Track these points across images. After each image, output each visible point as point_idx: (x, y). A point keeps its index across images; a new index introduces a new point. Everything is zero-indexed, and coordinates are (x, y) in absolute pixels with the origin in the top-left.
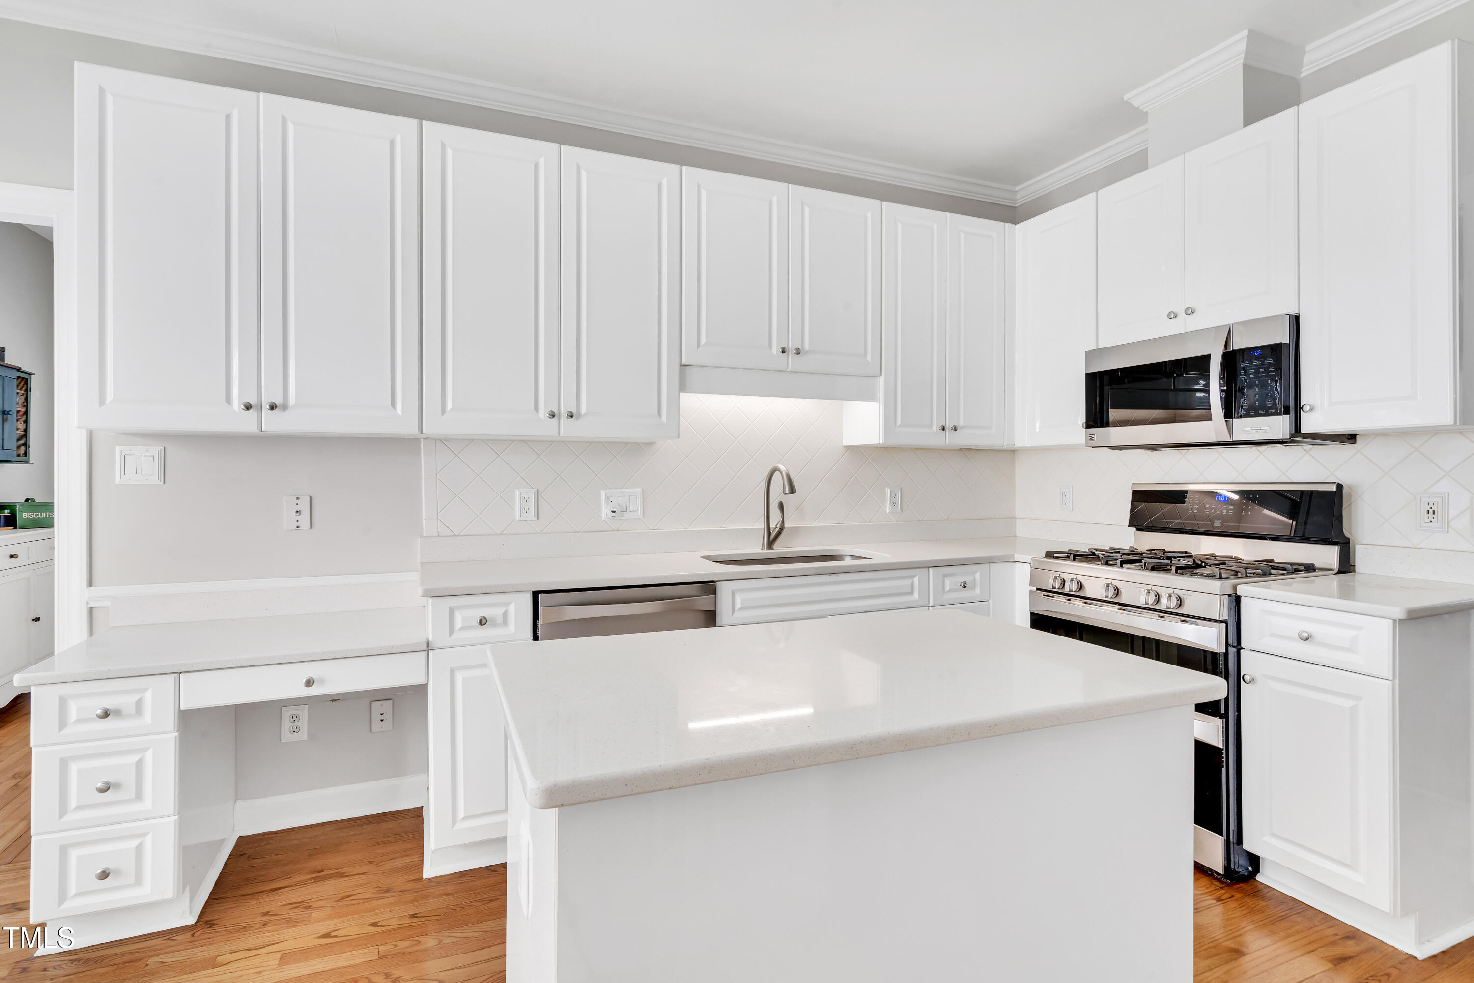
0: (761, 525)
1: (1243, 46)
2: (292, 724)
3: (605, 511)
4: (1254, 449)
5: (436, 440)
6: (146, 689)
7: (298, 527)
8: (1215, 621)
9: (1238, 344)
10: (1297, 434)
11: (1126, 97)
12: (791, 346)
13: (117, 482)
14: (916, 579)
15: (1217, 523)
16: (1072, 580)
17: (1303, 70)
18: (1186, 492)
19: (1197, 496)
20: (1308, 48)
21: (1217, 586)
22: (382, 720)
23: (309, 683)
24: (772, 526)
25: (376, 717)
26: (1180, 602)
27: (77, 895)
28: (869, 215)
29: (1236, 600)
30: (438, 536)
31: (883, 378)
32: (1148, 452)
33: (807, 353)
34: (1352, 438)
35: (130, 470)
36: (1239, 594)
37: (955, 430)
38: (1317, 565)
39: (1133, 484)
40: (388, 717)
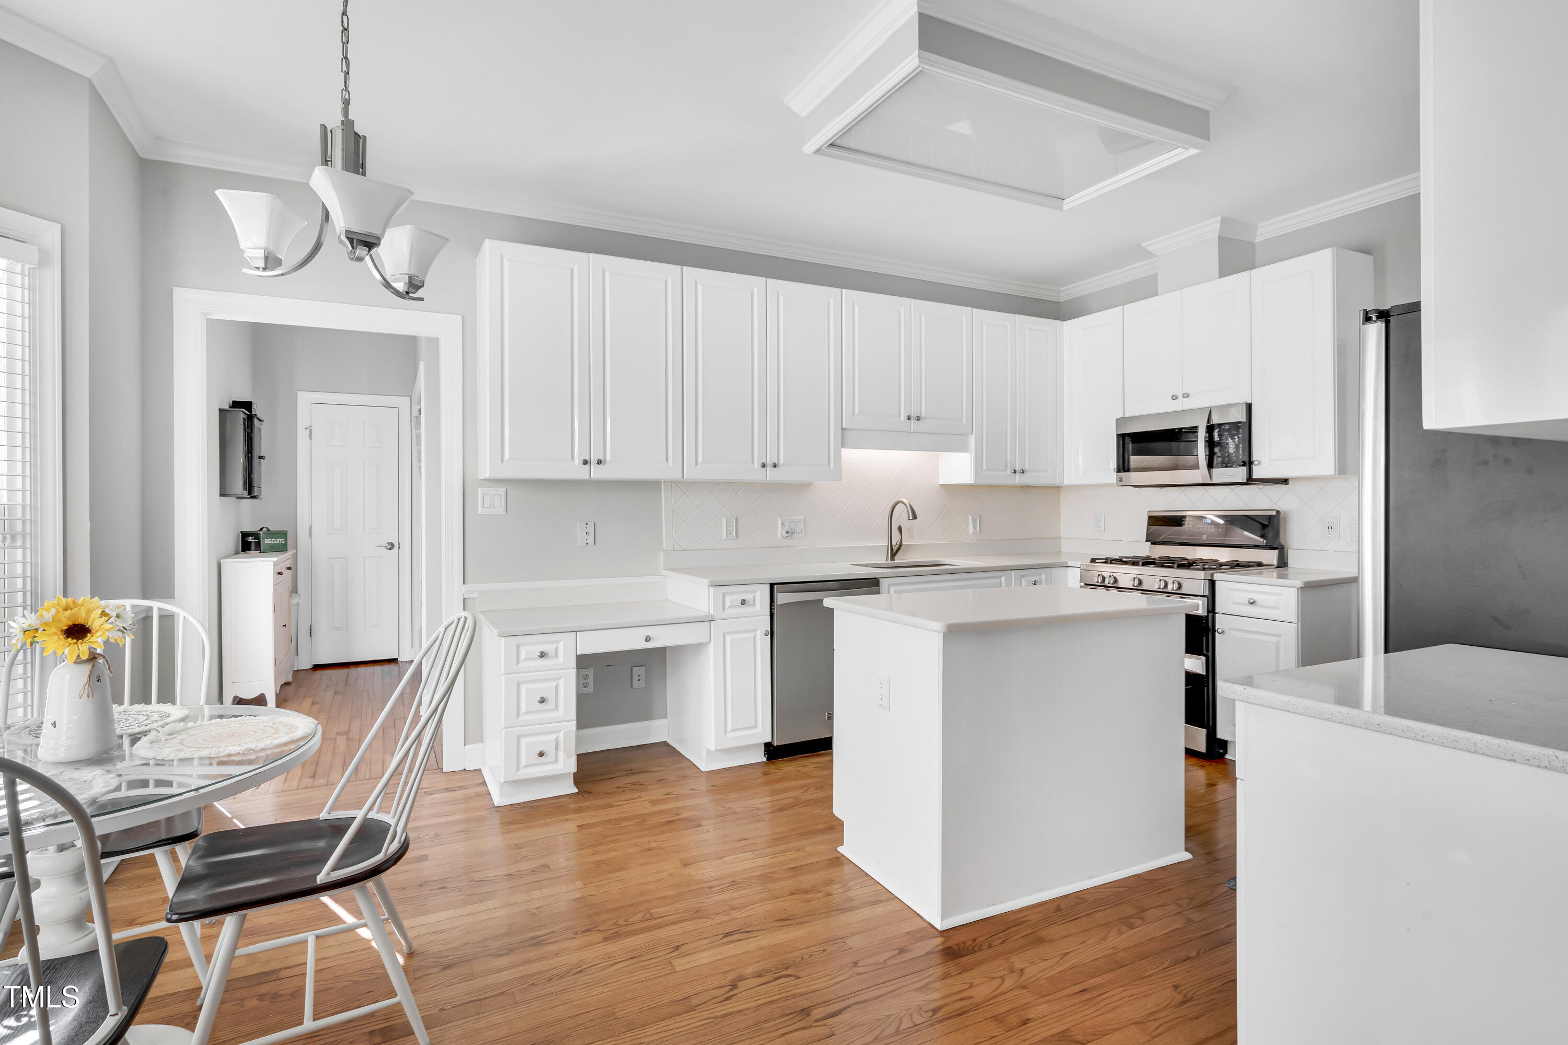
0: (885, 543)
1: (1218, 226)
2: (584, 681)
3: (780, 533)
4: (1228, 487)
5: (671, 482)
6: (560, 641)
7: (587, 544)
8: (1201, 596)
9: (1215, 420)
10: (1250, 480)
11: (1143, 245)
12: (913, 415)
13: (479, 513)
14: (1003, 578)
15: (1204, 537)
16: (1110, 576)
17: (1257, 238)
18: (1184, 517)
19: (1191, 519)
20: (1260, 225)
21: (1201, 574)
22: (639, 680)
23: (648, 639)
24: (894, 544)
25: (635, 678)
26: (1180, 586)
27: (526, 766)
28: (964, 318)
29: (1212, 583)
30: (674, 550)
31: (973, 436)
32: (1159, 489)
33: (923, 419)
34: (1285, 481)
35: (487, 504)
36: (1214, 579)
37: (1023, 473)
38: (1264, 563)
39: (1149, 511)
40: (643, 678)
